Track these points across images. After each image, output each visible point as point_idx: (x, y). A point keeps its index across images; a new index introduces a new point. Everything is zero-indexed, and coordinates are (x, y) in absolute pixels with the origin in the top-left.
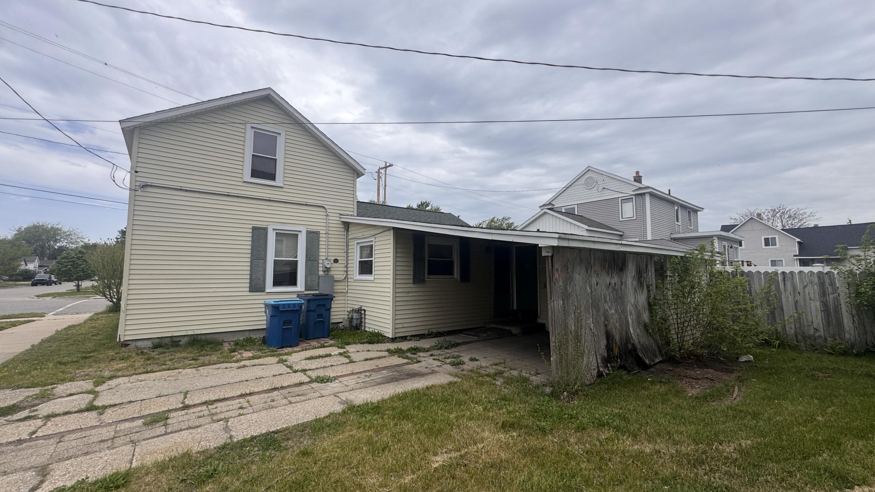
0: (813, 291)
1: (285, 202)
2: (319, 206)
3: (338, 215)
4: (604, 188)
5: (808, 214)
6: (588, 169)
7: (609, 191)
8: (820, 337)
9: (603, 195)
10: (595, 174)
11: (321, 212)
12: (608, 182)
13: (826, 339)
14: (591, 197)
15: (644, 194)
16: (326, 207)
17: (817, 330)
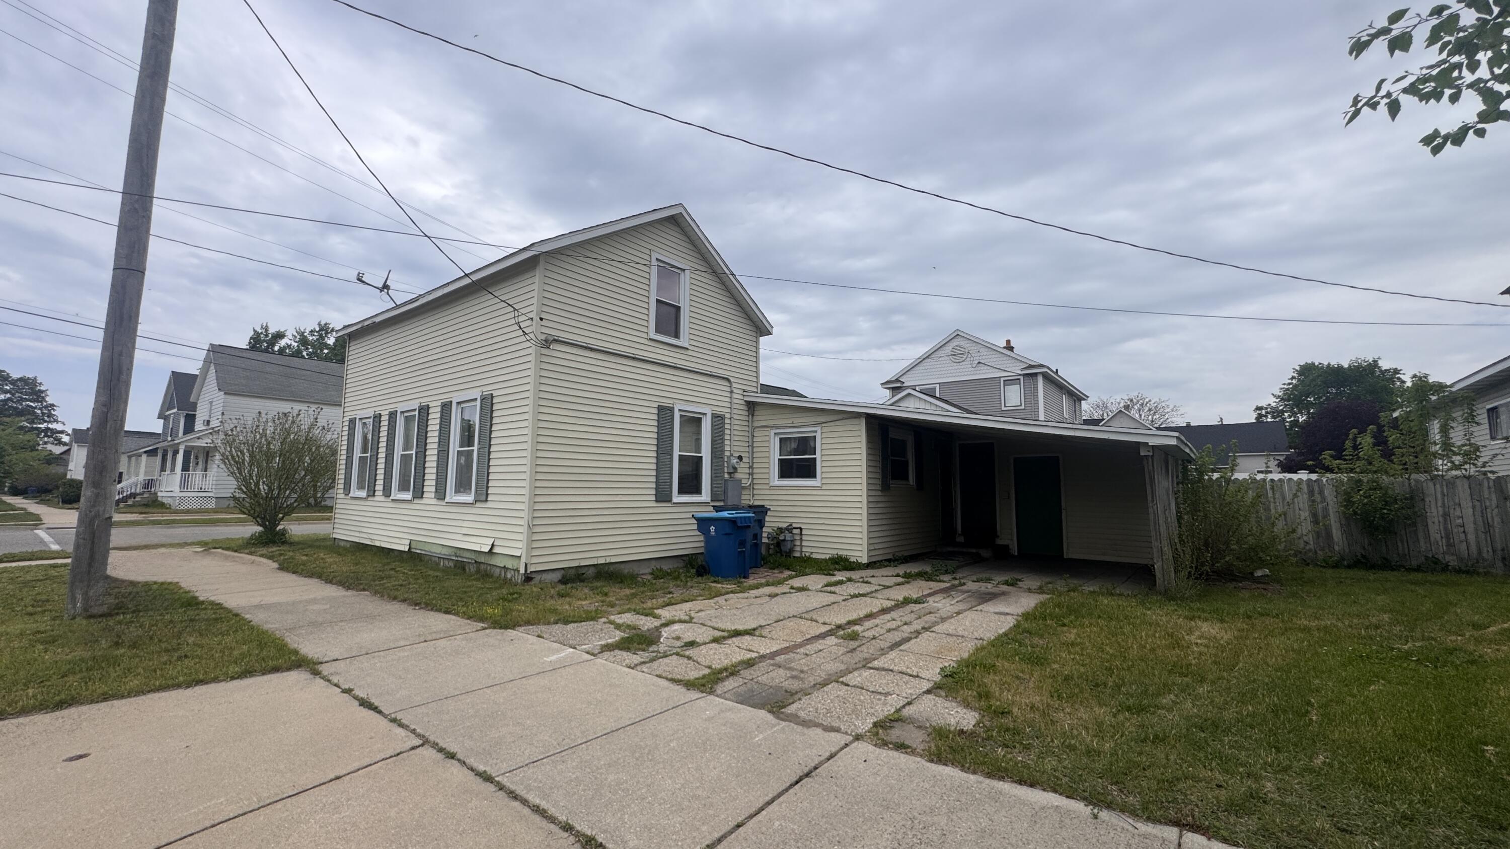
0: (1303, 500)
1: (690, 371)
2: (723, 378)
3: (741, 392)
4: (979, 363)
5: (1171, 407)
6: (956, 334)
7: (986, 367)
8: (1310, 550)
9: (978, 372)
10: (966, 342)
11: (723, 386)
12: (985, 354)
13: (1316, 552)
14: (960, 374)
15: (1036, 374)
16: (732, 380)
17: (1307, 543)
